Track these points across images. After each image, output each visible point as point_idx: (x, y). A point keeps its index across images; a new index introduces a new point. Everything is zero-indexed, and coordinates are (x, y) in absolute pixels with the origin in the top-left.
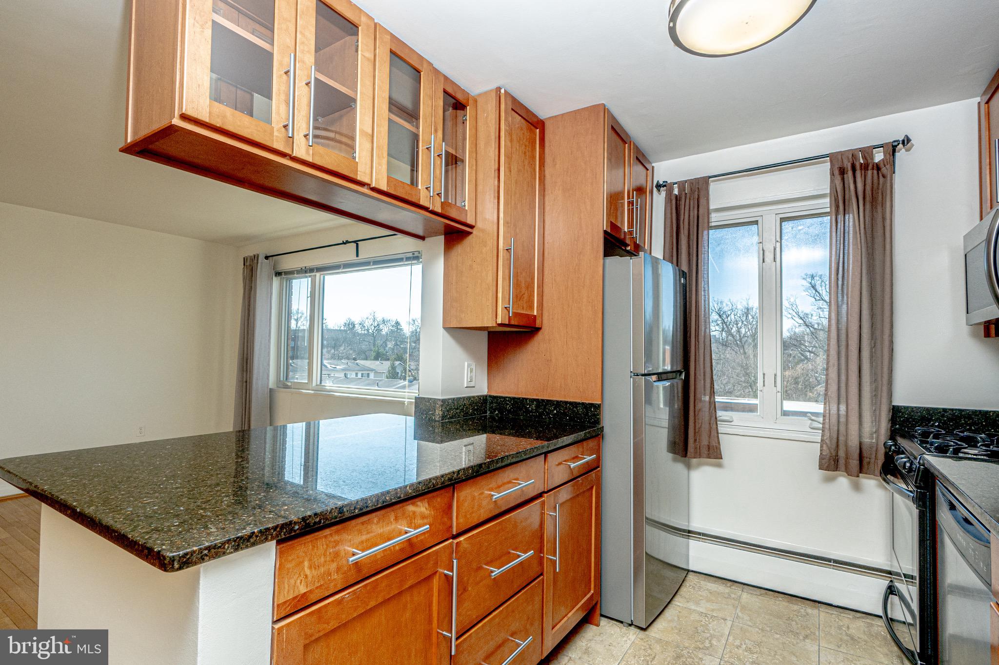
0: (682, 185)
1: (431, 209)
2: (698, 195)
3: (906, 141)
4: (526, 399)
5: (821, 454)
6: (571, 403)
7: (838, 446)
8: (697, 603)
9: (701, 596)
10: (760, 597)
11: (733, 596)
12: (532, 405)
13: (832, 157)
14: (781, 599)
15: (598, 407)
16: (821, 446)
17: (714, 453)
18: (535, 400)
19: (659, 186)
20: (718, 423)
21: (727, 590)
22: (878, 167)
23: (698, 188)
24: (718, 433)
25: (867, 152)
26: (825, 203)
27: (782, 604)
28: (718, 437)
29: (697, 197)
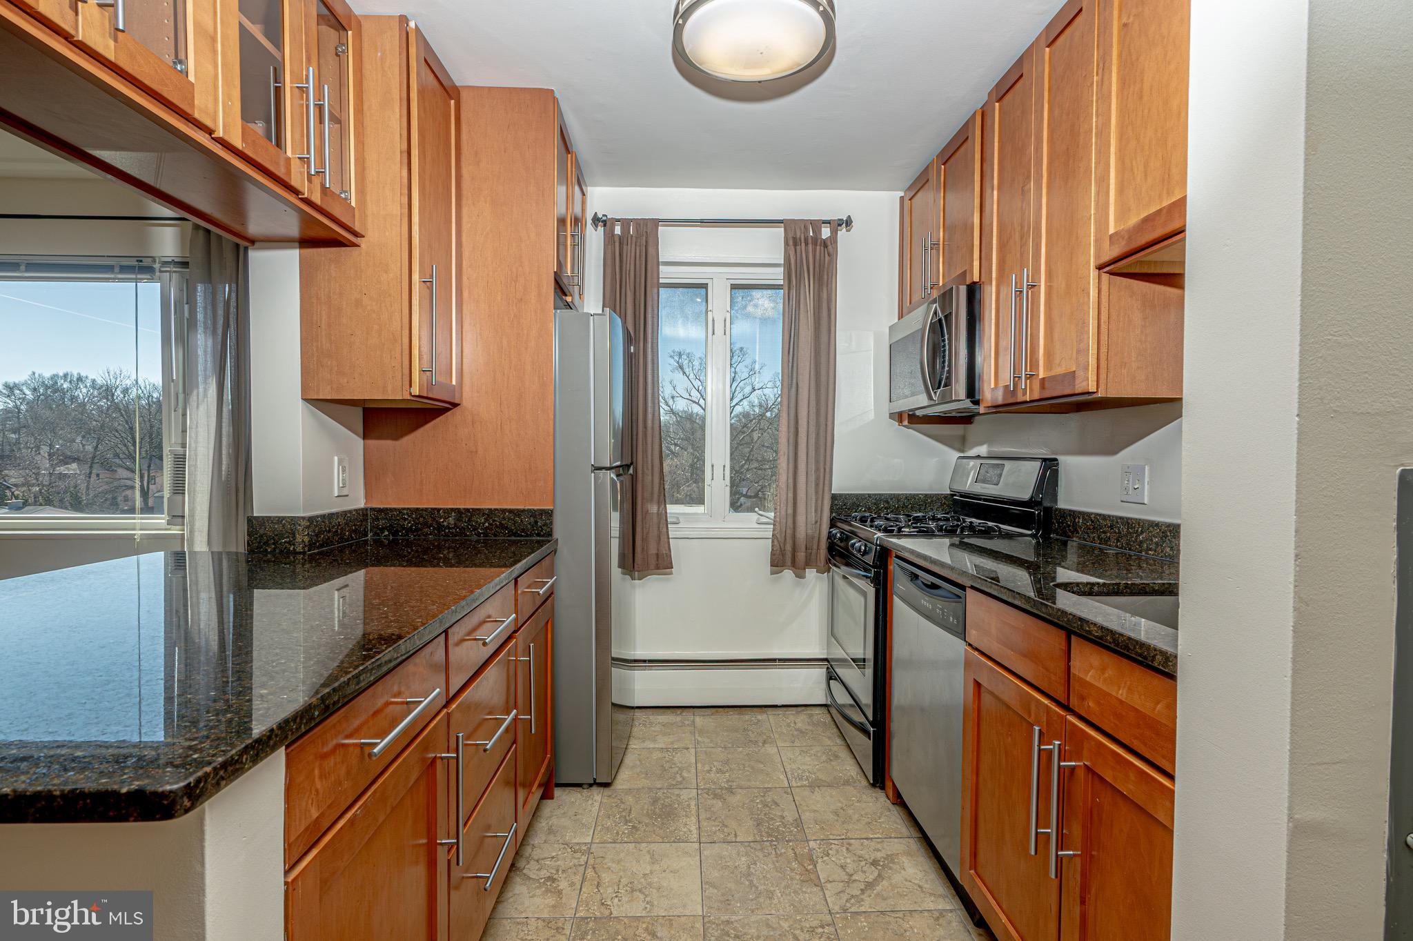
0: (625, 223)
1: (306, 196)
2: (646, 242)
3: (848, 222)
4: (438, 510)
5: (772, 550)
6: (511, 511)
7: (785, 539)
8: (655, 741)
9: (655, 732)
10: (712, 717)
11: (687, 722)
12: (449, 517)
13: (785, 223)
14: (731, 713)
15: (549, 514)
16: (773, 542)
17: (663, 564)
18: (452, 510)
19: (596, 220)
20: (669, 526)
21: (679, 719)
22: (825, 244)
23: (647, 232)
24: (668, 538)
25: (817, 225)
26: (778, 275)
27: (733, 718)
28: (669, 542)
29: (644, 244)
